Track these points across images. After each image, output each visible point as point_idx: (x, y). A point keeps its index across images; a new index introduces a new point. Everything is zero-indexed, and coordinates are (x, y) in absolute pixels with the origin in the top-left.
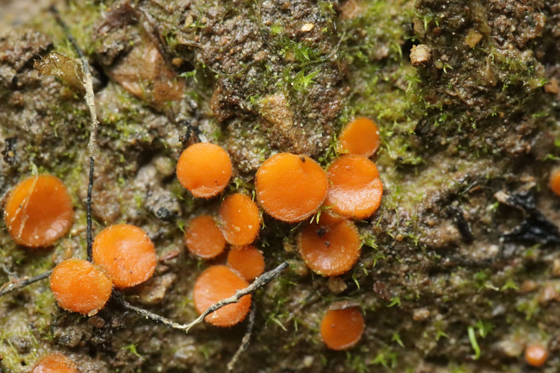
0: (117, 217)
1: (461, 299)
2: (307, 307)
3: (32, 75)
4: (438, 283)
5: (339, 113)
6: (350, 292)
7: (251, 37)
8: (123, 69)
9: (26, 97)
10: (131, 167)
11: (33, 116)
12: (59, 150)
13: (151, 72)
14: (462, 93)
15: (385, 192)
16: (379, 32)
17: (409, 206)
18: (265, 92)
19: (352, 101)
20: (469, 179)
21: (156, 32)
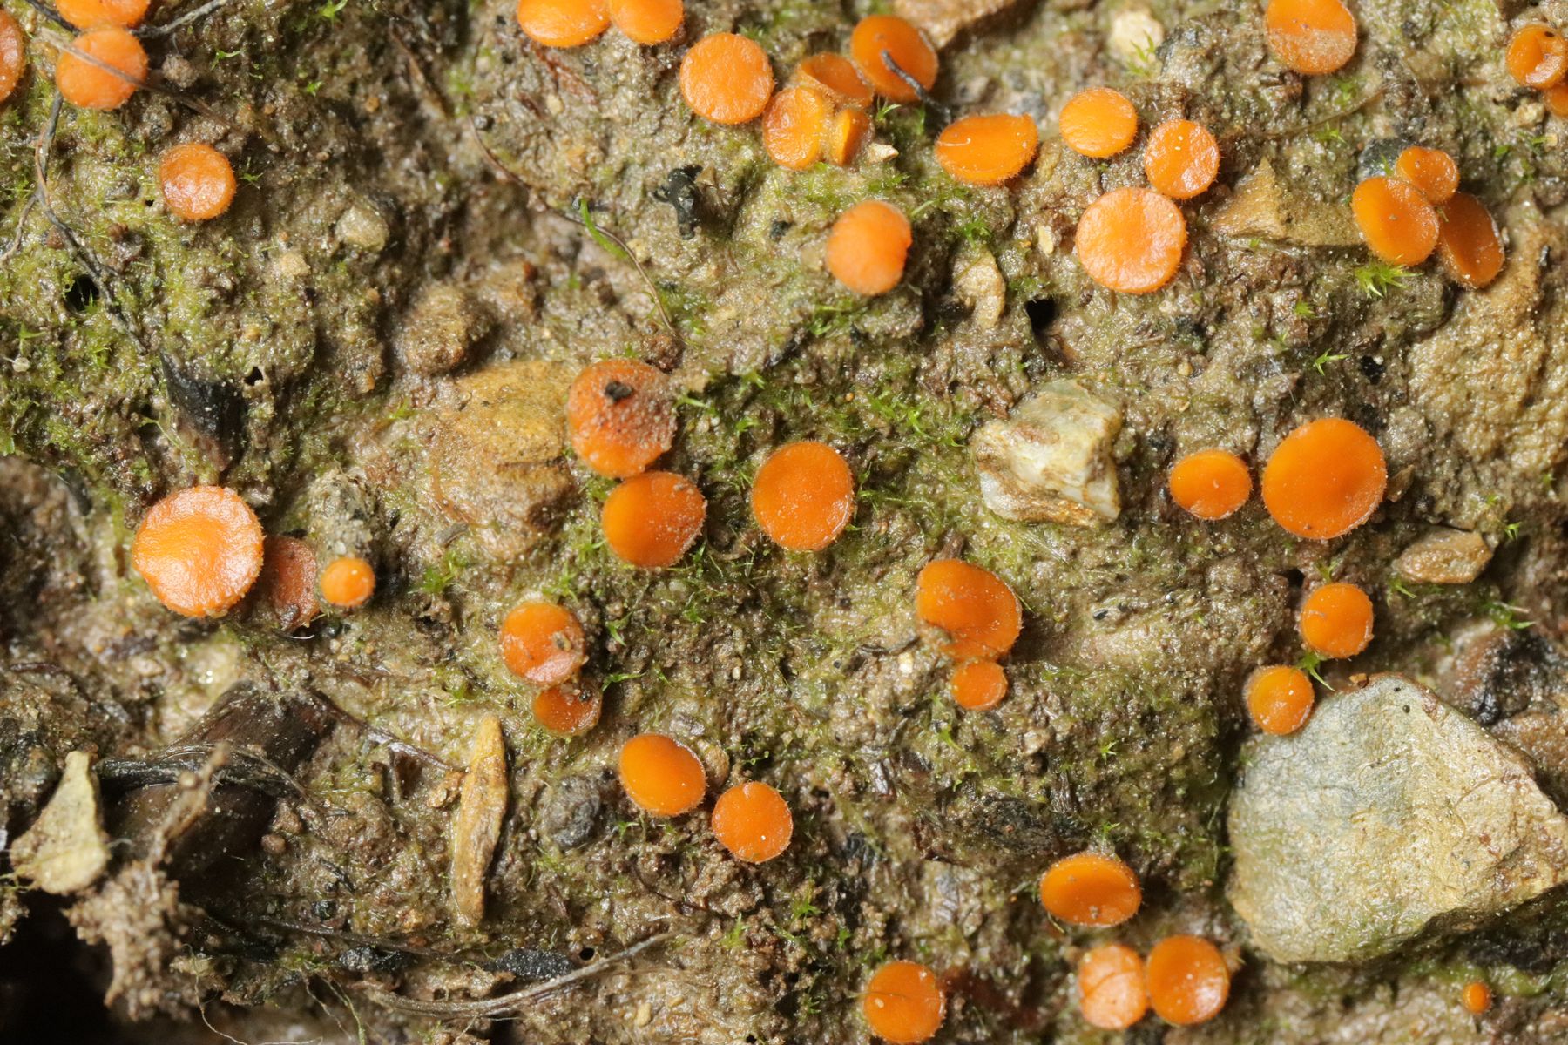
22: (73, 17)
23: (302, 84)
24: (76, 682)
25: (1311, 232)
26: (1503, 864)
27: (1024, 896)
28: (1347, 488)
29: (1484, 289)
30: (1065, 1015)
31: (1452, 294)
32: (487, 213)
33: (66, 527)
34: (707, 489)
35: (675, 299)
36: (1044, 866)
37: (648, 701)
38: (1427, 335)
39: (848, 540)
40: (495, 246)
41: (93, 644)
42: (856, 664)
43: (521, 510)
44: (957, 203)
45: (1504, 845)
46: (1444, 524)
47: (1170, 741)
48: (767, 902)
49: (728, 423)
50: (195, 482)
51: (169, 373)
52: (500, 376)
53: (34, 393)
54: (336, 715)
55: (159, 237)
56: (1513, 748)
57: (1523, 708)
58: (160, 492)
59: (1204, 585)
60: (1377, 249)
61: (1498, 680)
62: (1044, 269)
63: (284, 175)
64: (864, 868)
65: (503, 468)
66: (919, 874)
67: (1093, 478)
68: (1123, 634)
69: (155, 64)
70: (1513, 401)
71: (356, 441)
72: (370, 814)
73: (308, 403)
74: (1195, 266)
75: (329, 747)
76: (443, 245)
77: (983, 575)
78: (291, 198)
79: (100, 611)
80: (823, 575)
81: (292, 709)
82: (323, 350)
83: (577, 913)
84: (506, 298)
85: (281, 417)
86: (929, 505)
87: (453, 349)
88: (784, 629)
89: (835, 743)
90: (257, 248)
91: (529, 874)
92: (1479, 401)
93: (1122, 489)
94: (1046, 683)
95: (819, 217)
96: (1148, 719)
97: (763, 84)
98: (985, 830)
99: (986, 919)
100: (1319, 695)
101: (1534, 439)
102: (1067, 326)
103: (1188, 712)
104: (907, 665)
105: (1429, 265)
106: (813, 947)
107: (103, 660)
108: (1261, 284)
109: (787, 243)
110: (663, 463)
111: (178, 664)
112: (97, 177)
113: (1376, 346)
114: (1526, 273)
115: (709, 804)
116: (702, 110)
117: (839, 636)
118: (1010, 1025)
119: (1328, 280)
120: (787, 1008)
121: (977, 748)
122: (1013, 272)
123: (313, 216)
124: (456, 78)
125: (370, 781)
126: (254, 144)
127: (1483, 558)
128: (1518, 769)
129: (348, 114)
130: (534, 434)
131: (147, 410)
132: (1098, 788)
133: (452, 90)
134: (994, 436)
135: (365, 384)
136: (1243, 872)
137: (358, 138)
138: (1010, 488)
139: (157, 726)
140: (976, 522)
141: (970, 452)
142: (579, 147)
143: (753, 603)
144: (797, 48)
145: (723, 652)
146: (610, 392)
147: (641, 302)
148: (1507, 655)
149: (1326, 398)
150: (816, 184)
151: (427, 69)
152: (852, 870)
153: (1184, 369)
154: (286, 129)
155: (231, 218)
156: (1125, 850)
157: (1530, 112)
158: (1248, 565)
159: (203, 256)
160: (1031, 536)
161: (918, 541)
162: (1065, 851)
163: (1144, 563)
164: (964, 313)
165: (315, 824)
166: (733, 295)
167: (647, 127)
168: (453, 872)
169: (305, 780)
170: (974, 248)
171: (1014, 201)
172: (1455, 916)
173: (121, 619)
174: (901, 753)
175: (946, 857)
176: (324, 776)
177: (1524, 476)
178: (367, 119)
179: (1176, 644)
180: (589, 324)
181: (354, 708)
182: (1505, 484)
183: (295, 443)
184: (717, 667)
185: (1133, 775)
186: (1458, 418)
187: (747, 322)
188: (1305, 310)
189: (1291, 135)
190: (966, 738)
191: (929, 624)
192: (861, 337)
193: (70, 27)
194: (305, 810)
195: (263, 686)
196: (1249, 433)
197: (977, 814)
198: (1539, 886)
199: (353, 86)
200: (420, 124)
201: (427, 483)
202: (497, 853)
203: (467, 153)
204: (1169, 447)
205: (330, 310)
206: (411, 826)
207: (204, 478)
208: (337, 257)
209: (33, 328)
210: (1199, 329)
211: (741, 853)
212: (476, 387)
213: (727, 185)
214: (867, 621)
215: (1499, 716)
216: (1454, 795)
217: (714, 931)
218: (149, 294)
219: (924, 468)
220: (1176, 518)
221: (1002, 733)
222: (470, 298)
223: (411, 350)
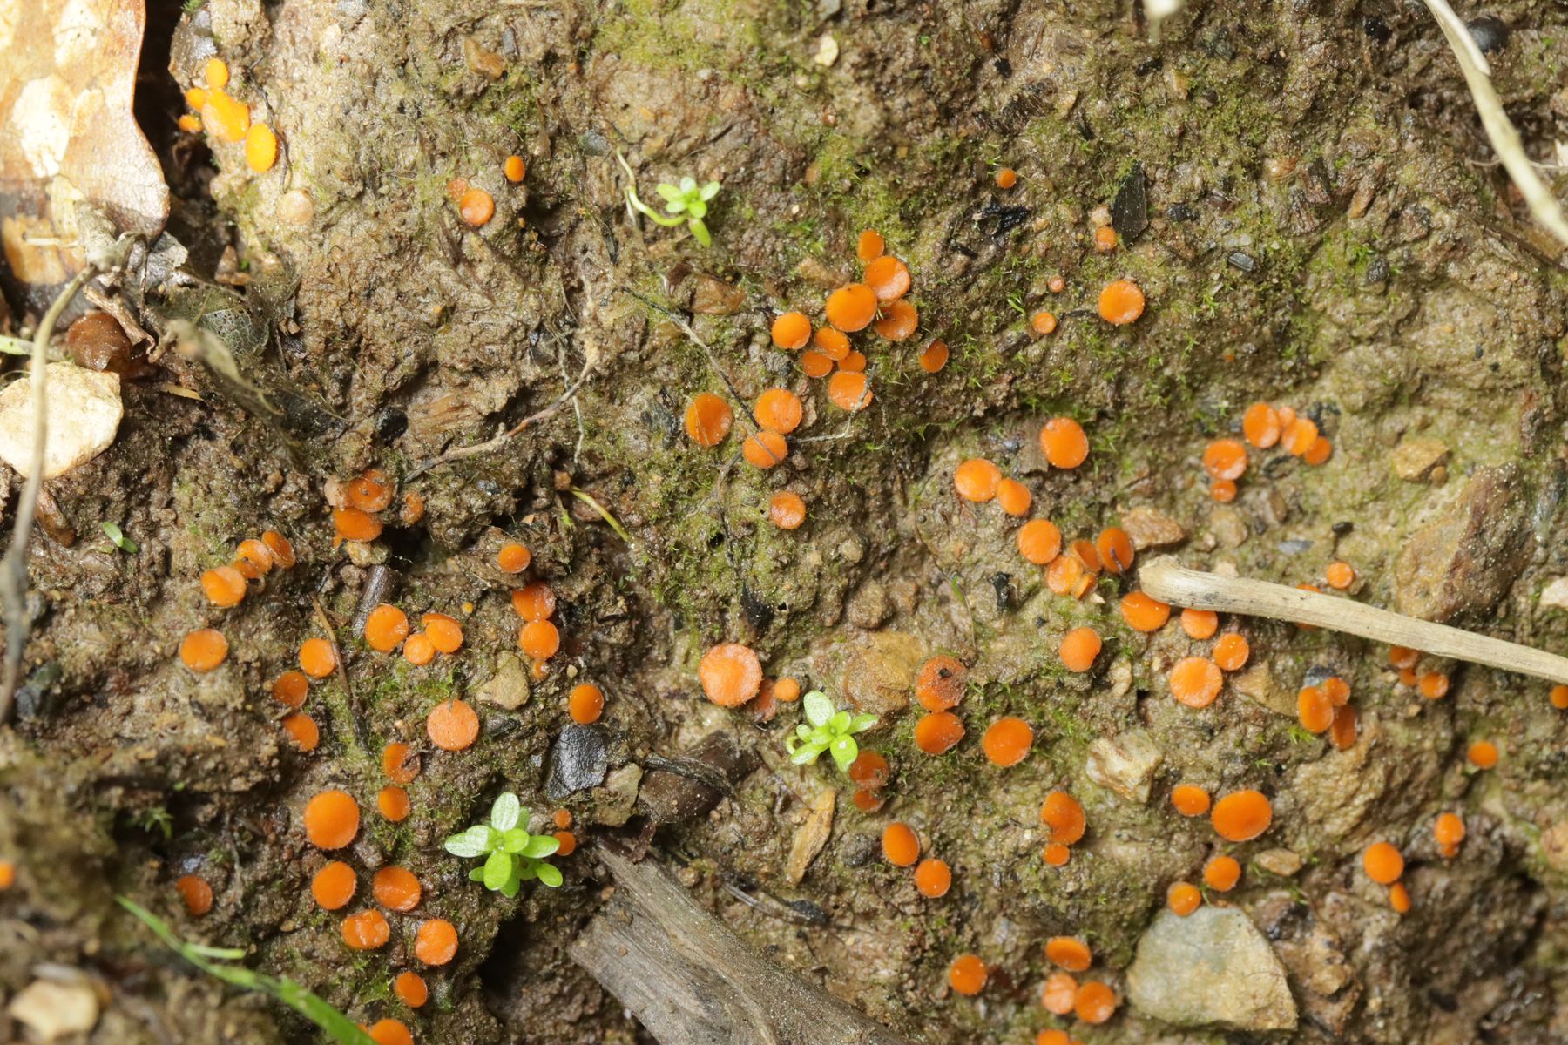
0: (756, 388)
1: (993, 290)
2: (905, 359)
3: (647, 347)
4: (973, 293)
5: (848, 242)
6: (925, 335)
7: (765, 238)
8: (698, 304)
9: (654, 360)
10: (744, 354)
11: (665, 369)
12: (694, 376)
13: (719, 296)
14: (915, 183)
15: (906, 265)
16: (837, 174)
17: (926, 263)
18: (796, 263)
19: (850, 228)
20: (952, 224)
21: (706, 271)
22: (761, 422)
23: (848, 476)
24: (648, 706)
25: (1276, 705)
26: (1258, 1011)
27: (1038, 944)
28: (1251, 822)
29: (1342, 751)
30: (1034, 997)
31: (1328, 748)
32: (906, 554)
33: (665, 631)
34: (966, 725)
35: (980, 630)
36: (1053, 935)
37: (904, 806)
38: (1308, 762)
39: (1020, 767)
40: (904, 570)
41: (660, 686)
42: (1005, 826)
43: (882, 711)
44: (1123, 635)
45: (1262, 1002)
46: (1285, 847)
47: (1129, 903)
48: (925, 914)
49: (987, 700)
50: (737, 642)
51: (745, 592)
52: (890, 638)
53: (680, 579)
54: (762, 763)
55: (762, 529)
56: (1280, 958)
57: (1289, 937)
58: (721, 640)
59: (1170, 840)
60: (1302, 721)
61: (1283, 922)
62: (1151, 677)
63: (826, 516)
64: (972, 909)
65: (880, 688)
66: (994, 917)
67: (1142, 783)
68: (1125, 848)
69: (790, 455)
70: (1336, 804)
71: (815, 645)
72: (763, 817)
73: (800, 624)
74: (1220, 702)
75: (753, 777)
76: (882, 565)
77: (1074, 802)
78: (825, 526)
79: (667, 673)
80: (1002, 776)
81: (744, 754)
82: (817, 602)
83: (840, 891)
84: (903, 600)
85: (787, 627)
86: (1060, 761)
87: (874, 621)
88: (976, 795)
89: (982, 856)
90: (802, 546)
91: (826, 869)
92: (1321, 798)
93: (1152, 790)
94: (1086, 863)
95: (1060, 623)
96: (1124, 892)
97: (1056, 549)
98: (1034, 915)
99: (1017, 948)
100: (1202, 903)
101: (1338, 821)
102: (1151, 703)
103: (1144, 894)
104: (1028, 835)
105: (1321, 735)
106: (937, 939)
107: (661, 696)
108: (1246, 720)
109: (1043, 631)
110: (952, 710)
111: (695, 710)
112: (743, 491)
113: (1285, 761)
114: (1363, 749)
115: (916, 865)
116: (1023, 552)
117: (1000, 808)
118: (1010, 996)
119: (1275, 727)
120: (917, 963)
121: (1045, 880)
122: (1137, 675)
123: (833, 536)
124: (914, 490)
125: (768, 801)
126: (819, 500)
127: (1297, 867)
128: (1281, 972)
129: (862, 494)
130: (898, 676)
131: (727, 602)
132: (1091, 913)
133: (911, 495)
134: (1102, 745)
135: (828, 621)
136: (1138, 965)
137: (862, 506)
138: (1101, 769)
139: (677, 735)
140: (1078, 776)
141: (1089, 747)
142: (961, 544)
143: (967, 780)
144: (1074, 533)
145: (946, 797)
146: (941, 673)
147: (965, 624)
148: (1292, 912)
149: (1256, 779)
150: (1062, 604)
151: (903, 482)
152: (966, 908)
153: (1197, 745)
154: (834, 496)
155: (795, 533)
156: (1091, 942)
157: (1391, 677)
158: (1192, 837)
159: (778, 544)
160: (1101, 792)
161: (1051, 777)
162: (1064, 933)
163: (1149, 822)
164: (1109, 686)
165: (737, 813)
166: (1008, 639)
167: (994, 548)
168: (792, 854)
169: (738, 790)
170: (1124, 659)
171: (1149, 641)
172: (1228, 1023)
173: (676, 681)
174: (1010, 871)
175: (1011, 918)
176: (748, 790)
177: (1328, 836)
178: (869, 498)
179: (1148, 861)
180: (936, 625)
181: (770, 762)
182: (1319, 838)
183: (788, 638)
184: (940, 802)
185: (1108, 912)
186: (1309, 802)
187: (1011, 657)
188: (1260, 739)
189: (1282, 651)
190: (1041, 874)
191: (1046, 822)
192: (1061, 684)
193: (758, 426)
194: (735, 805)
195: (733, 739)
196: (1216, 785)
197: (1034, 908)
198: (1271, 1025)
199: (868, 481)
200: (890, 504)
201: (841, 679)
202: (816, 858)
203: (907, 523)
204: (1178, 776)
205: (825, 584)
206: (780, 828)
207: (743, 641)
208: (836, 560)
209: (691, 553)
210: (1211, 732)
211: (923, 890)
212: (879, 641)
213: (1023, 591)
214: (1015, 804)
215: (1278, 938)
216: (1247, 972)
217: (898, 919)
218: (748, 551)
219: (1064, 744)
220: (1170, 808)
221: (1058, 877)
222: (887, 596)
223: (854, 613)
